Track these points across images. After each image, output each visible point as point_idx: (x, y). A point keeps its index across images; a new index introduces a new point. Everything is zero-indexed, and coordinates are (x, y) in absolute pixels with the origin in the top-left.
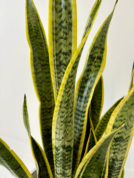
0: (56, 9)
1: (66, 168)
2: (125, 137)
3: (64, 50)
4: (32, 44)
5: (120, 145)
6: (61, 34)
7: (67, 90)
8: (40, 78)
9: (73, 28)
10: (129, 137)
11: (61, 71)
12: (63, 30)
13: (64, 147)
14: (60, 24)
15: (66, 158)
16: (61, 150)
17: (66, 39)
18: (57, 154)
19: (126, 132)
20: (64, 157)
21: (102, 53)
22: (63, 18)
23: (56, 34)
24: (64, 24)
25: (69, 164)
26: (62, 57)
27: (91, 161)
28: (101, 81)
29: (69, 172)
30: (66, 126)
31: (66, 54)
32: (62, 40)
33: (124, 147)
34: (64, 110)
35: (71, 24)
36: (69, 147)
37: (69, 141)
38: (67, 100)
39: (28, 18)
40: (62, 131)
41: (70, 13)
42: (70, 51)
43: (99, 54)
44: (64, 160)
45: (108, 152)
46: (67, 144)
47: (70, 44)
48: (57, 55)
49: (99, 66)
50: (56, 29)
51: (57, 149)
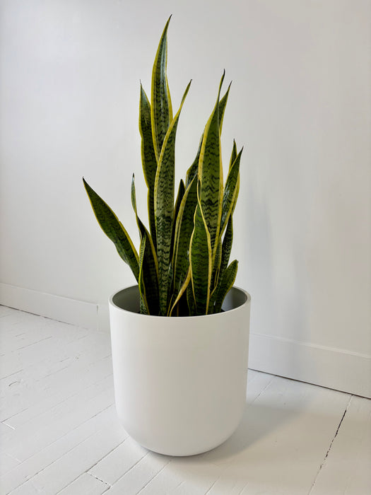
0: (157, 100)
1: (166, 237)
2: (213, 201)
4: (144, 134)
5: (211, 210)
7: (164, 162)
8: (150, 166)
9: (169, 113)
10: (217, 201)
12: (162, 115)
13: (164, 216)
14: (160, 111)
15: (166, 227)
16: (162, 219)
17: (165, 121)
18: (158, 224)
19: (214, 195)
20: (164, 226)
22: (162, 106)
23: (157, 119)
24: (163, 111)
25: (169, 233)
27: (183, 220)
29: (168, 241)
30: (165, 196)
32: (162, 123)
33: (215, 212)
34: (163, 180)
35: (167, 110)
36: (169, 217)
37: (169, 212)
38: (165, 171)
39: (141, 111)
40: (162, 201)
41: (166, 102)
44: (164, 229)
46: (166, 214)
48: (159, 135)
50: (157, 114)
51: (158, 219)
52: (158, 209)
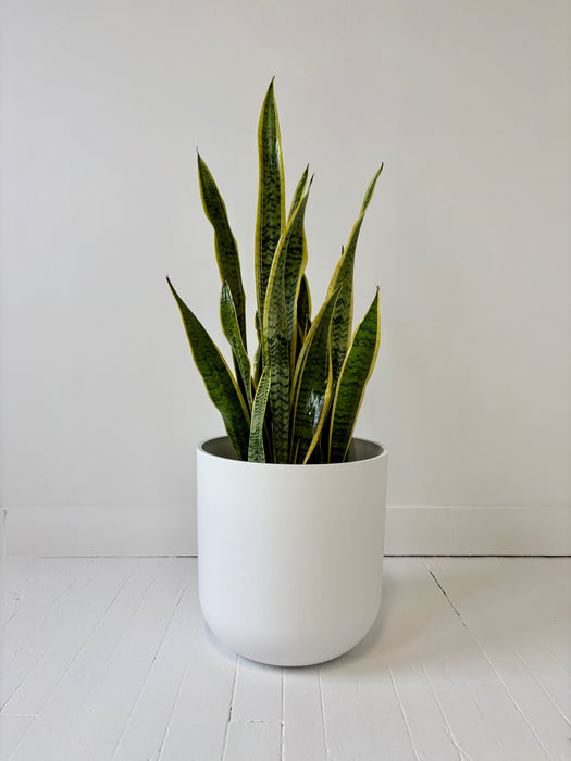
3: (272, 224)
6: (269, 206)
7: (280, 265)
9: (282, 202)
11: (268, 248)
12: (271, 202)
13: (278, 337)
14: (268, 196)
16: (276, 340)
17: (274, 211)
21: (301, 243)
22: (270, 191)
23: (264, 206)
24: (273, 197)
26: (270, 231)
28: (304, 281)
31: (274, 228)
32: (270, 213)
35: (279, 197)
40: (276, 316)
41: (278, 186)
42: (279, 225)
43: (297, 245)
45: (329, 341)
46: (282, 335)
47: (279, 217)
48: (264, 228)
49: (301, 259)
50: (264, 201)
52: (270, 327)
